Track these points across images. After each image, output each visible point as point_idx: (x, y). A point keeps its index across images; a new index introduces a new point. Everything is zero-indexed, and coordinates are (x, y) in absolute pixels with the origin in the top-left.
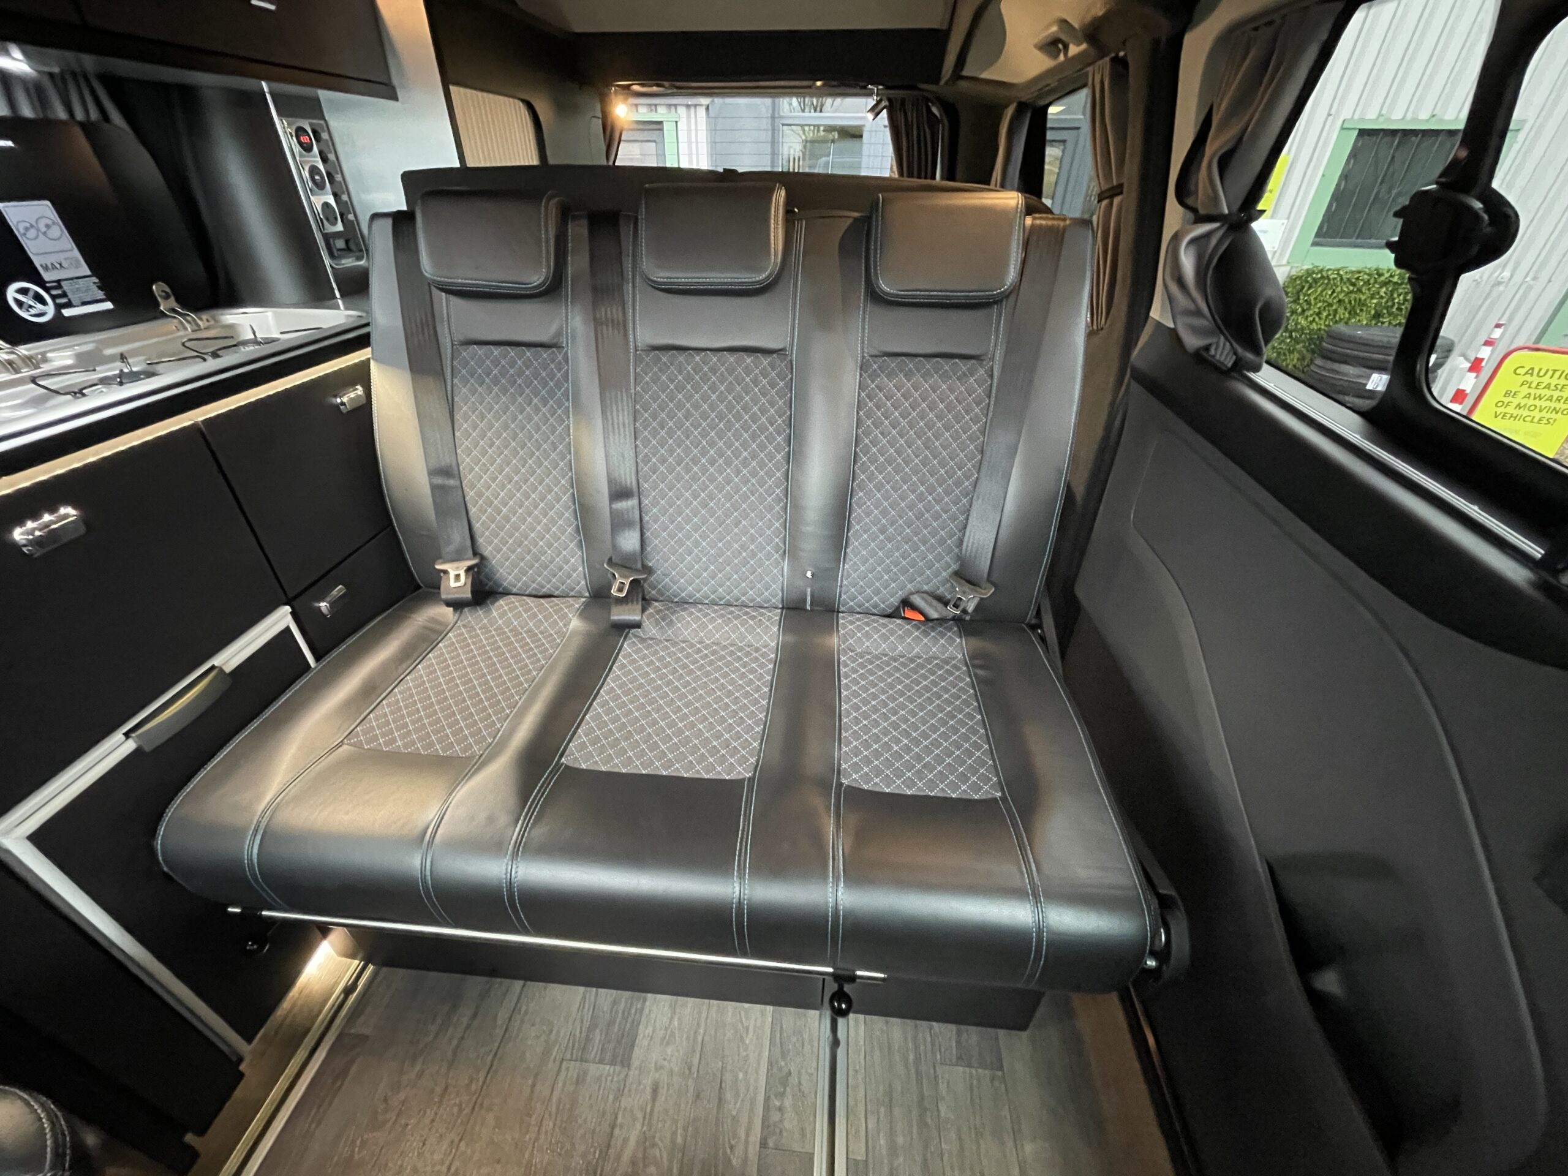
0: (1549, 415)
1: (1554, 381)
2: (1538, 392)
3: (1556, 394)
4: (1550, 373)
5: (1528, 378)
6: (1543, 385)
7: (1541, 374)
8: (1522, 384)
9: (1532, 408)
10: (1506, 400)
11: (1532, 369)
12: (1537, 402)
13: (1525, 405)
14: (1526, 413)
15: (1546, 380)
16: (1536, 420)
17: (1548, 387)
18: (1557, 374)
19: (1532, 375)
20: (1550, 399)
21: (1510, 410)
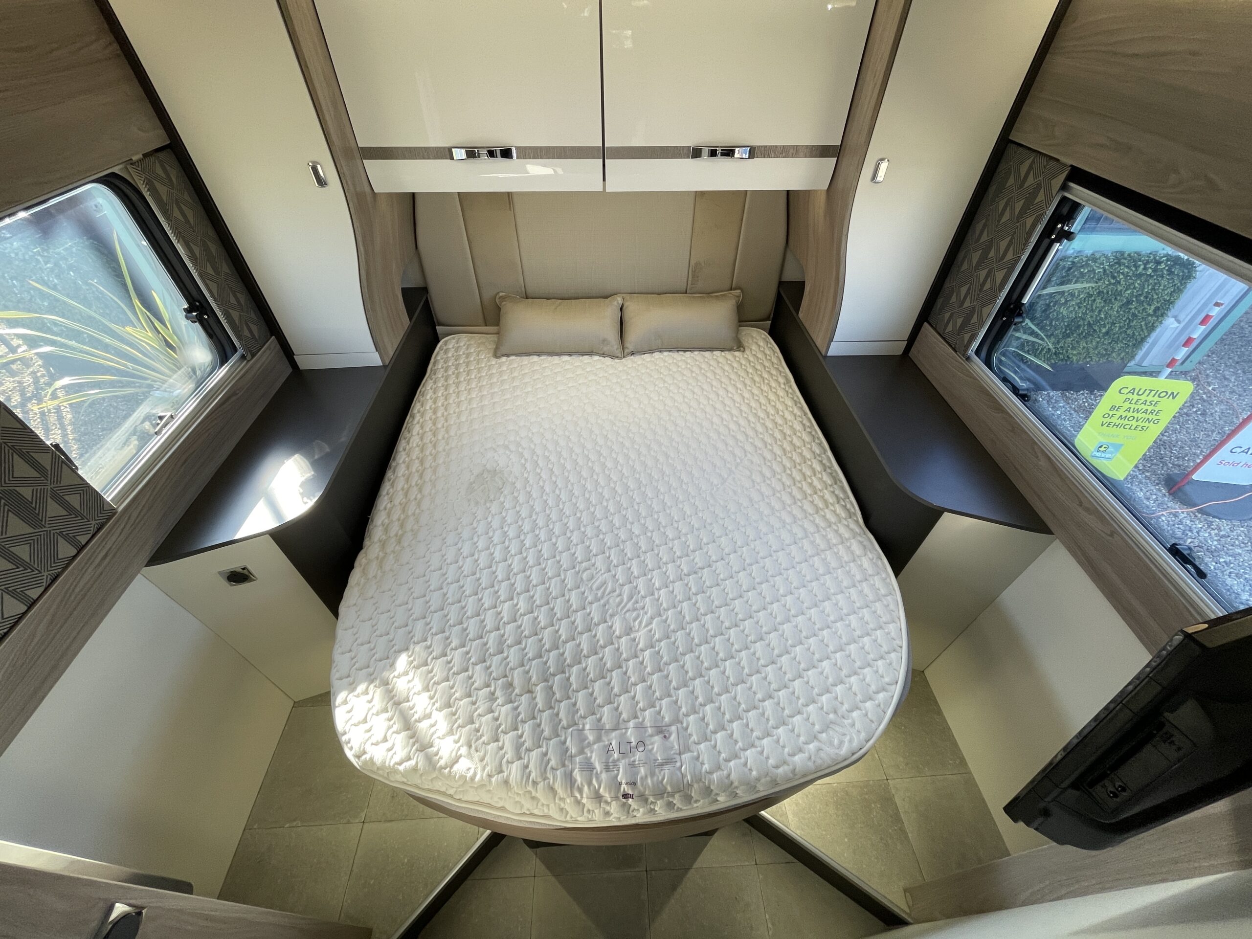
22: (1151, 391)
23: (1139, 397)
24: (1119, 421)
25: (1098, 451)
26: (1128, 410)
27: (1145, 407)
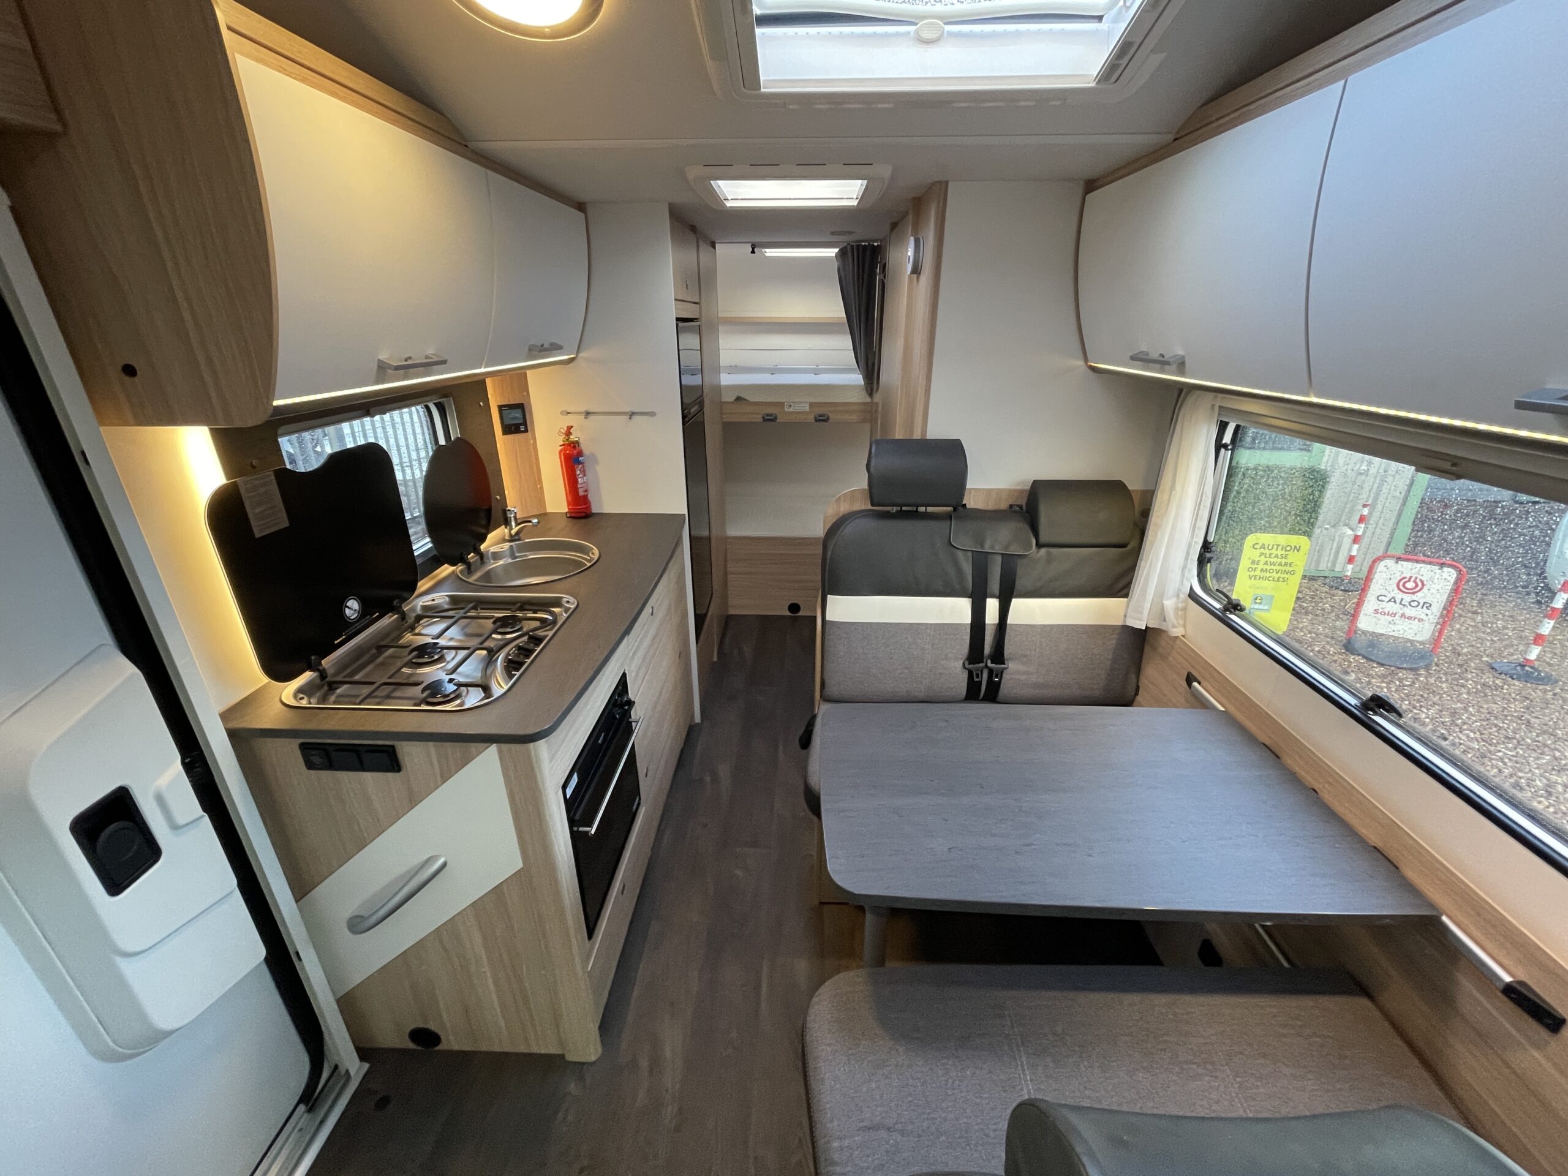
0: (1283, 576)
1: (1280, 552)
2: (1272, 560)
3: (1283, 561)
4: (1275, 547)
5: (1262, 550)
6: (1273, 556)
7: (1270, 548)
8: (1260, 556)
9: (1271, 571)
10: (1254, 566)
11: (1264, 544)
12: (1273, 567)
13: (1266, 569)
14: (1268, 575)
15: (1274, 552)
16: (1276, 579)
17: (1276, 556)
18: (1280, 548)
19: (1264, 548)
20: (1280, 564)
21: (1258, 573)
22: (1278, 545)
23: (1271, 552)
24: (1262, 574)
25: (1256, 603)
26: (1266, 563)
27: (1279, 560)
